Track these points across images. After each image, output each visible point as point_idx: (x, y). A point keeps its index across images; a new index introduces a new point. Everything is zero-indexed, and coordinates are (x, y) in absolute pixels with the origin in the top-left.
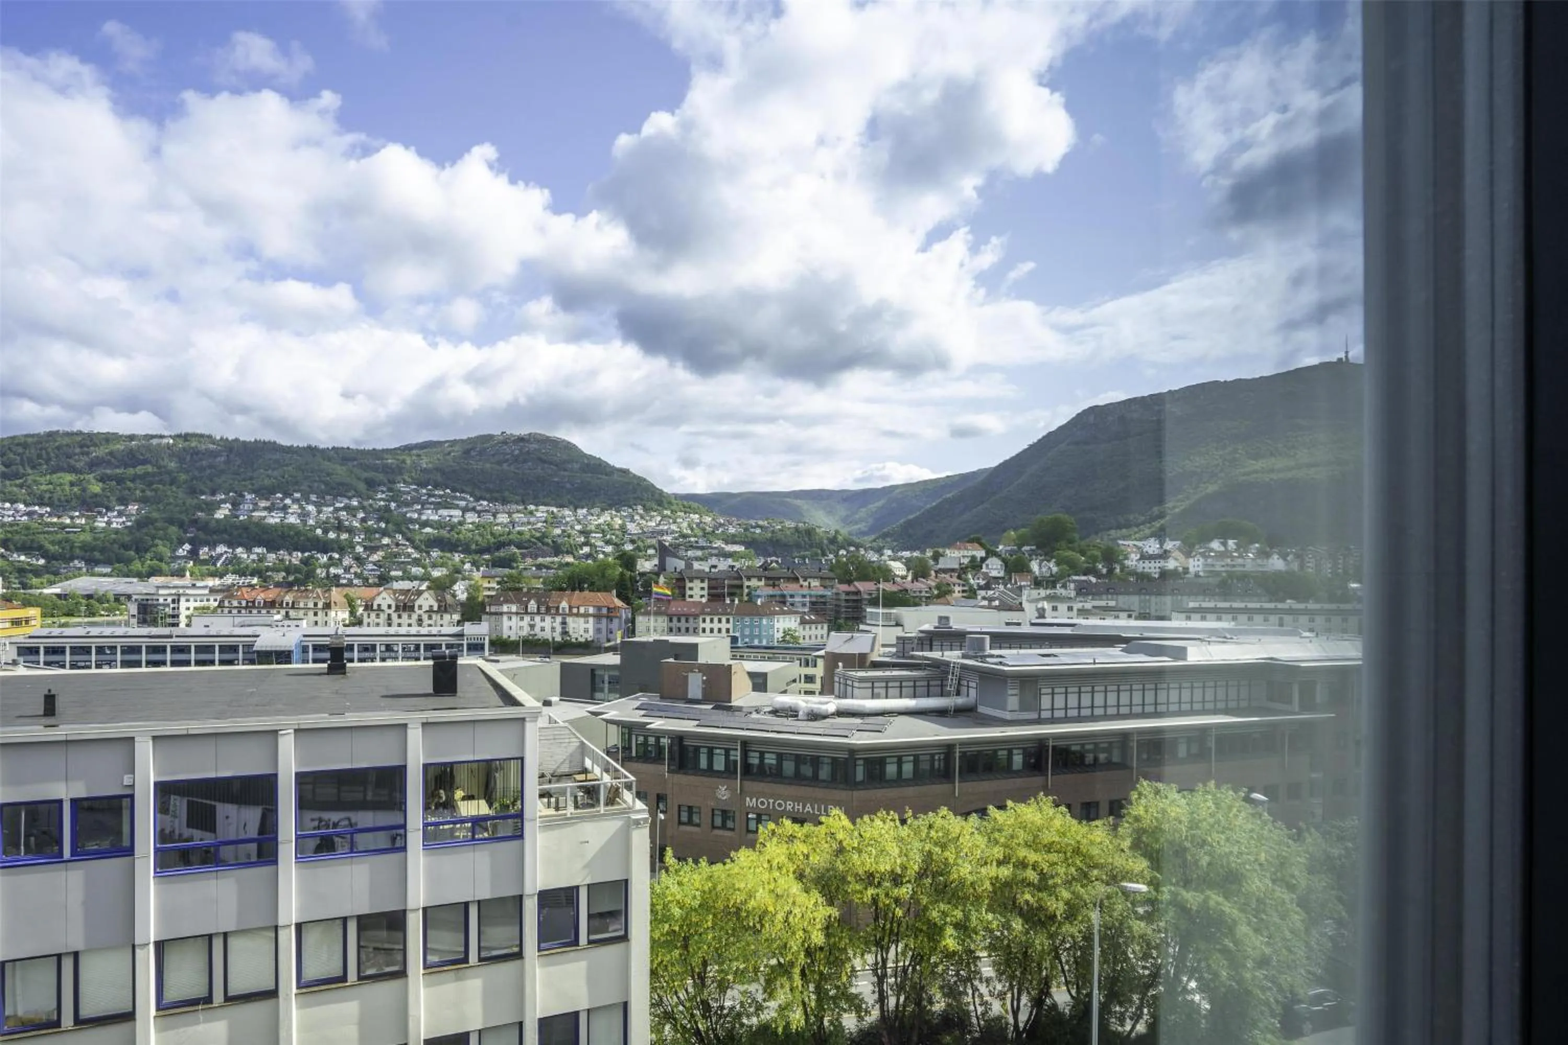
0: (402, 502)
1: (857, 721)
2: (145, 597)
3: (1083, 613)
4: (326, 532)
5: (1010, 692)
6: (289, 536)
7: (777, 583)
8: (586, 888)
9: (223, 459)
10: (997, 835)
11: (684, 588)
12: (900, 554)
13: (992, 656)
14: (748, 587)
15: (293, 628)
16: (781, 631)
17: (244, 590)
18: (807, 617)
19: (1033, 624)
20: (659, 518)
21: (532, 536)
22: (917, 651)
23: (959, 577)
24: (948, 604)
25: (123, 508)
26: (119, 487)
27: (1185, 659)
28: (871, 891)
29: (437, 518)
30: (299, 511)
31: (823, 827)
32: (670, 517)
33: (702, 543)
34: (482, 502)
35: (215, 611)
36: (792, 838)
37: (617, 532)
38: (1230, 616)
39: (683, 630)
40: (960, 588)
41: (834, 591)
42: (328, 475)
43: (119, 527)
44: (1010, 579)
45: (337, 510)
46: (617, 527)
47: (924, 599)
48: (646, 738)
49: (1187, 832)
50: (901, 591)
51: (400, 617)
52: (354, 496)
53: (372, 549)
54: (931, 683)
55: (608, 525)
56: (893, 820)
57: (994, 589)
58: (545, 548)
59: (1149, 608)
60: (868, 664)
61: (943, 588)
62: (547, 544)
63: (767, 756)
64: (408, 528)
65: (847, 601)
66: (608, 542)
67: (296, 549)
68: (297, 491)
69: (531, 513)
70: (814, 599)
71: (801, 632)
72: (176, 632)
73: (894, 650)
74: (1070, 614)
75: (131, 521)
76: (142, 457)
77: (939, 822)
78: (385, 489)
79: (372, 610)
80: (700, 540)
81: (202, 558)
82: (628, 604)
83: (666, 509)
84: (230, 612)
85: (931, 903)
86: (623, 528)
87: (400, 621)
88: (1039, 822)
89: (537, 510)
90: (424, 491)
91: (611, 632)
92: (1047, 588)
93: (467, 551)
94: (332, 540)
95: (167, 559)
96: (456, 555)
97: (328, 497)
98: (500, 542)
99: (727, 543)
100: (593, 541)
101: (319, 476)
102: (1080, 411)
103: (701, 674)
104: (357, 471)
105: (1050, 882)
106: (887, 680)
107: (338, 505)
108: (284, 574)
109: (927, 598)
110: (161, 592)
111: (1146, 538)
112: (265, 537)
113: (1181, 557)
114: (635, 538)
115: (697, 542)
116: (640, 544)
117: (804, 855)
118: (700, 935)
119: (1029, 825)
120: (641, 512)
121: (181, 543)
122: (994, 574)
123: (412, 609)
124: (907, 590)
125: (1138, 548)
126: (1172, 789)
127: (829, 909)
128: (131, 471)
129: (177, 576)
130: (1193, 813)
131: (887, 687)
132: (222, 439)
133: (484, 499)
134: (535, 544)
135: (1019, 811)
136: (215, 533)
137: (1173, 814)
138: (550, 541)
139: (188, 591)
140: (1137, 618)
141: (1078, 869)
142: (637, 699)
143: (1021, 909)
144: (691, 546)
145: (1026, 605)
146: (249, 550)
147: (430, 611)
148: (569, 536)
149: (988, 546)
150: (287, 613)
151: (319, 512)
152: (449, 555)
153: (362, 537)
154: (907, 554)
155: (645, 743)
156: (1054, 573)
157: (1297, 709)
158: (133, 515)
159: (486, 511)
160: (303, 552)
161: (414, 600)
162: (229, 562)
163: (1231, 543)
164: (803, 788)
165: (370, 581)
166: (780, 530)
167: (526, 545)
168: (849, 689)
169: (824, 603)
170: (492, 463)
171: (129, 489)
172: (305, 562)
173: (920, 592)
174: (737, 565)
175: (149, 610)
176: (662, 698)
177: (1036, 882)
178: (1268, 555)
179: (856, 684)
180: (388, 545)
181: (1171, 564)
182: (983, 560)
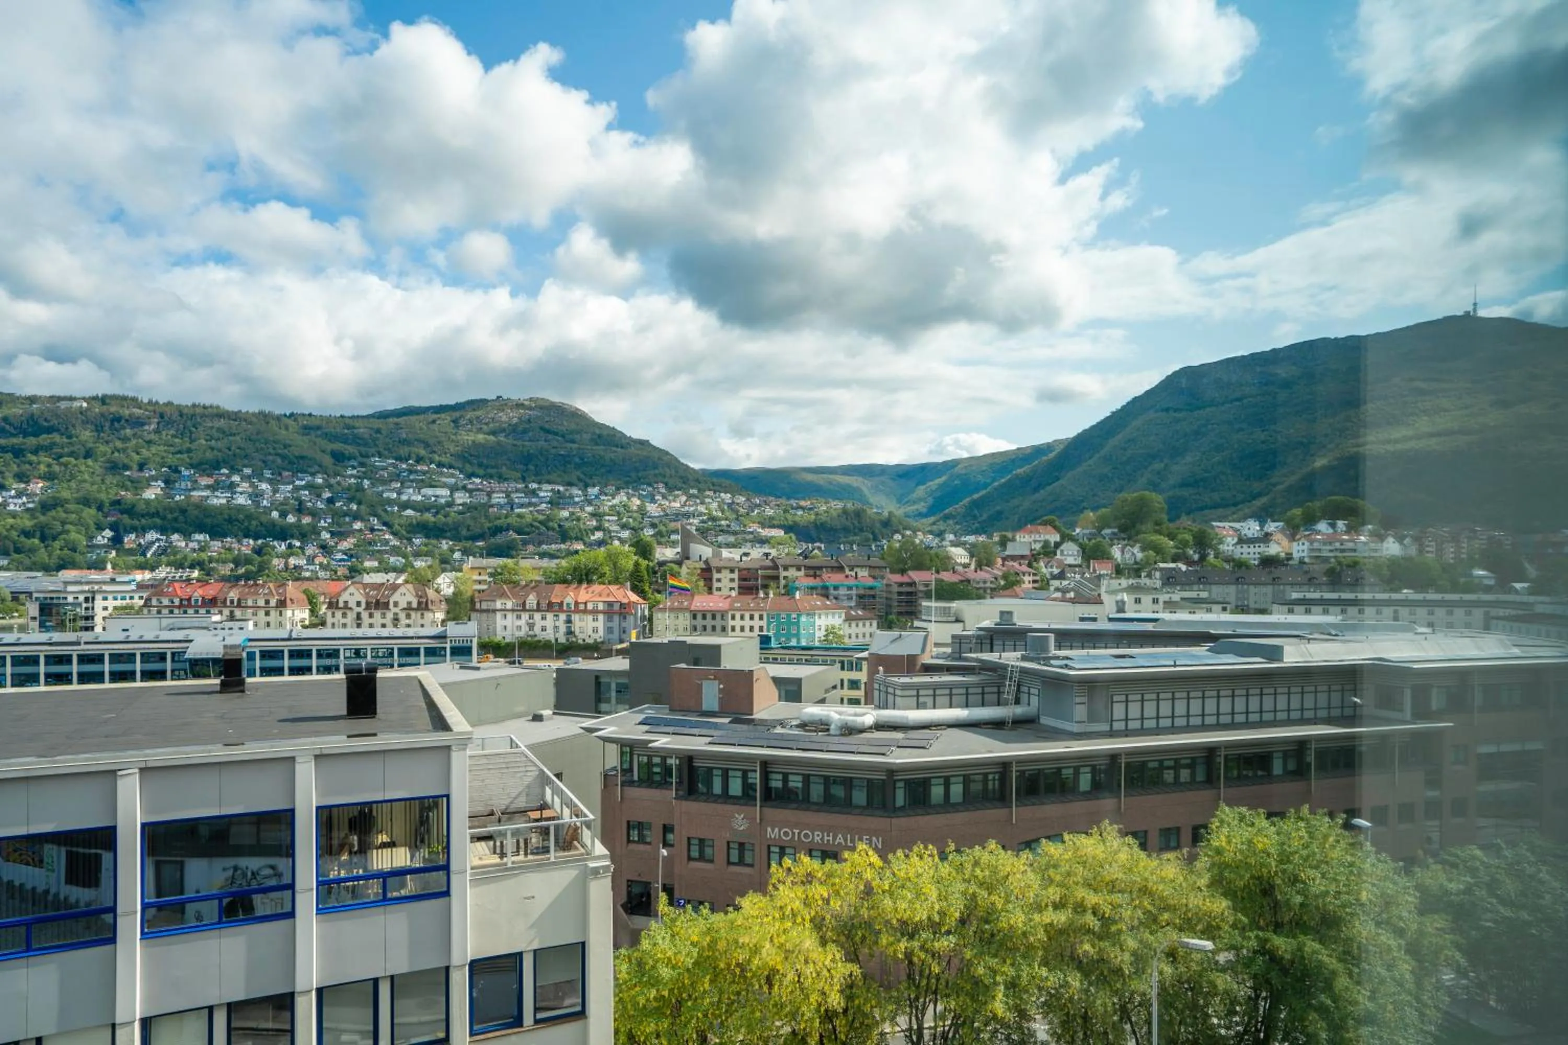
0: (377, 480)
1: (899, 735)
2: (48, 595)
3: (1170, 606)
4: (283, 515)
5: (1078, 700)
6: (237, 520)
7: (818, 573)
8: (532, 954)
9: (152, 427)
10: (1051, 872)
11: (711, 579)
12: (963, 539)
13: (1057, 658)
14: (785, 578)
15: (236, 631)
16: (823, 629)
17: (177, 585)
18: (853, 613)
19: (1111, 620)
20: (684, 498)
21: (535, 520)
22: (976, 652)
23: (1030, 565)
24: (1016, 596)
25: (23, 486)
26: (17, 460)
27: (1280, 660)
28: (903, 945)
29: (420, 498)
30: (250, 490)
31: (849, 864)
32: (697, 498)
33: (735, 527)
34: (474, 479)
35: (140, 611)
36: (809, 879)
37: (635, 515)
38: (1338, 609)
39: (709, 628)
40: (1031, 578)
41: (885, 582)
42: (285, 446)
43: (17, 508)
44: (1089, 567)
45: (297, 489)
46: (635, 508)
47: (989, 591)
48: (650, 757)
49: (1276, 866)
50: (962, 581)
51: (371, 616)
52: (318, 472)
53: (339, 535)
54: (986, 690)
55: (624, 506)
56: (931, 855)
57: (1069, 579)
58: (551, 533)
59: (1248, 599)
60: (918, 667)
61: (1012, 578)
62: (553, 529)
63: (791, 778)
64: (386, 511)
65: (900, 594)
66: (624, 527)
67: (246, 536)
68: (246, 466)
69: (534, 493)
70: (862, 592)
71: (846, 630)
72: (86, 636)
73: (949, 650)
74: (1156, 607)
75: (33, 502)
76: (45, 424)
77: (985, 857)
78: (355, 464)
79: (337, 608)
80: (733, 524)
81: (127, 547)
82: (645, 599)
83: (692, 488)
84: (159, 612)
85: (975, 956)
86: (642, 511)
87: (371, 621)
88: (1102, 856)
89: (540, 489)
90: (404, 466)
91: (624, 632)
92: (1128, 578)
93: (457, 538)
94: (291, 525)
95: (80, 548)
96: (444, 542)
97: (286, 474)
98: (496, 527)
99: (763, 527)
100: (607, 525)
101: (274, 449)
102: (1170, 373)
103: (717, 682)
104: (323, 443)
105: (1114, 928)
106: (935, 687)
107: (298, 483)
108: (232, 566)
109: (992, 589)
110: (70, 588)
111: (1244, 519)
112: (208, 521)
113: (1285, 542)
114: (656, 521)
115: (728, 526)
116: (663, 528)
117: (823, 899)
118: (696, 999)
119: (1090, 860)
120: (663, 491)
121: (100, 528)
122: (1070, 560)
123: (386, 606)
124: (969, 581)
125: (1236, 530)
126: (1259, 814)
127: (849, 965)
128: (32, 441)
129: (96, 568)
130: (1283, 844)
131: (934, 696)
132: (150, 402)
133: (477, 476)
134: (538, 528)
135: (1078, 843)
136: (143, 516)
137: (1260, 846)
138: (556, 526)
139: (105, 588)
140: (1232, 613)
141: (1146, 912)
142: (641, 711)
143: (1080, 962)
144: (722, 531)
145: (1105, 597)
146: (187, 536)
147: (409, 608)
148: (578, 519)
149: (1063, 529)
150: (232, 612)
151: (275, 491)
152: (434, 542)
153: (329, 521)
154: (971, 539)
155: (650, 764)
156: (1138, 559)
157: (1408, 716)
158: (37, 495)
159: (478, 490)
160: (256, 539)
161: (389, 596)
162: (163, 552)
163: (1341, 524)
164: (834, 815)
165: (339, 573)
166: (826, 512)
167: (527, 530)
168: (890, 698)
169: (874, 597)
170: (485, 434)
171: (31, 463)
172: (259, 551)
173: (985, 582)
174: (774, 552)
175: (54, 611)
176: (672, 710)
177: (1096, 929)
178: (1382, 538)
179: (898, 692)
180: (360, 530)
181: (1273, 549)
182: (1057, 545)
